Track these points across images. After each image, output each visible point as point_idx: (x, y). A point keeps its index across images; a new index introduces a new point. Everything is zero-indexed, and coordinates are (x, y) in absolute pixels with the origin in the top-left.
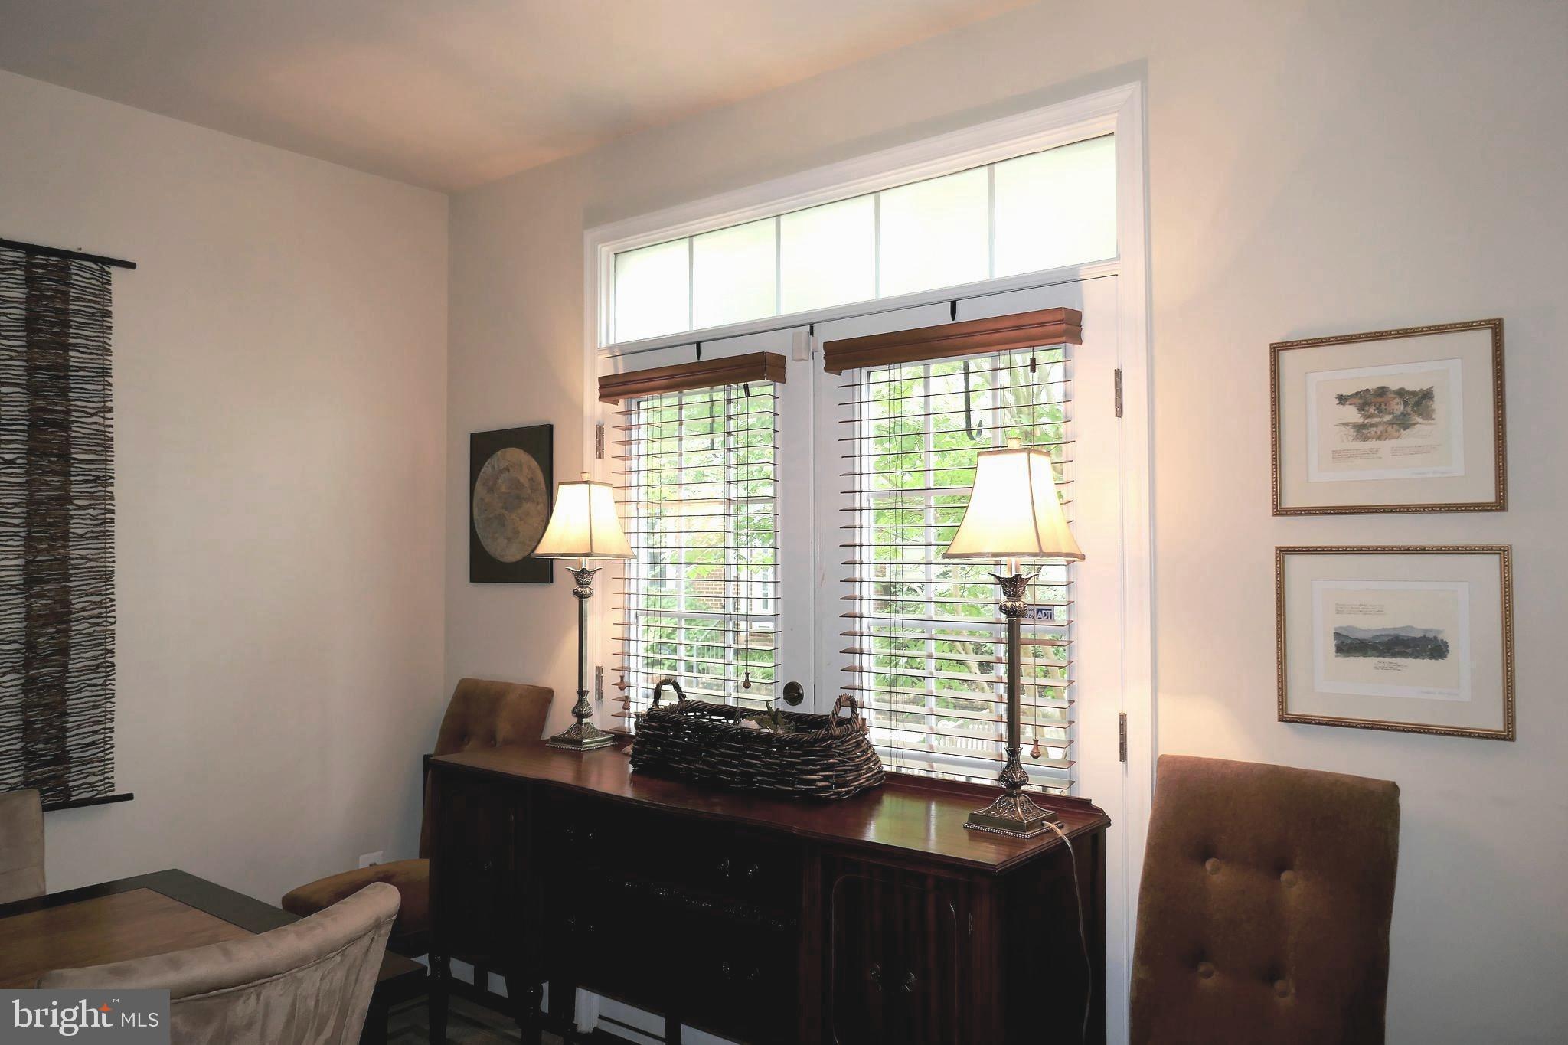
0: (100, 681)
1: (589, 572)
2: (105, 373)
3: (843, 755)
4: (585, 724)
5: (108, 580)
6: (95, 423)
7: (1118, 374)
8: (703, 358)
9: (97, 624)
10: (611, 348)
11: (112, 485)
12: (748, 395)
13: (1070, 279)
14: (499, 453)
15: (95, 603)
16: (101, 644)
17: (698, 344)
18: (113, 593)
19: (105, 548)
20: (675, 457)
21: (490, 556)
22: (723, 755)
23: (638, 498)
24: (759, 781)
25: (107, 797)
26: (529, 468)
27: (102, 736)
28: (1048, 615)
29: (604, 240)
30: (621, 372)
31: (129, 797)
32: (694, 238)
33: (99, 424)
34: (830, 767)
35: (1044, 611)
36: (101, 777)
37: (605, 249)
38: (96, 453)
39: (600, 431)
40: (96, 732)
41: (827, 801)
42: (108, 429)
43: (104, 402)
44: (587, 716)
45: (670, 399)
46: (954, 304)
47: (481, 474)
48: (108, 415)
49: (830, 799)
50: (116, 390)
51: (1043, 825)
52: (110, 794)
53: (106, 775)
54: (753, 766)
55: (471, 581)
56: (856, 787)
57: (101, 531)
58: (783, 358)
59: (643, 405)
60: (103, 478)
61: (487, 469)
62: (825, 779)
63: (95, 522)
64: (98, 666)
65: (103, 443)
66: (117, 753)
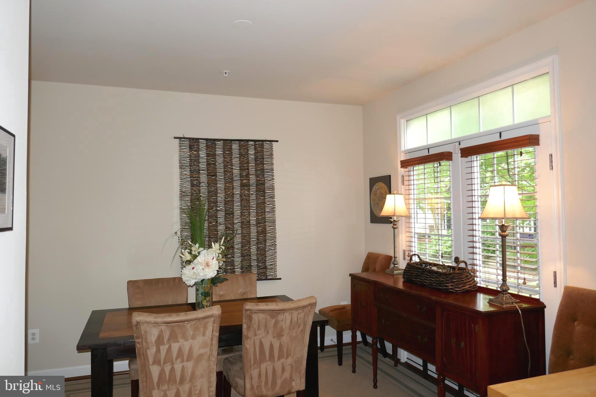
0: (273, 249)
1: (396, 221)
2: (272, 170)
3: (460, 279)
4: (396, 267)
5: (274, 223)
6: (270, 183)
7: (551, 156)
8: (430, 154)
9: (272, 234)
10: (405, 151)
11: (275, 198)
12: (440, 165)
13: (535, 123)
14: (377, 184)
15: (272, 229)
16: (273, 239)
17: (428, 149)
18: (275, 226)
19: (273, 215)
20: (423, 185)
21: (376, 216)
22: (425, 277)
23: (414, 198)
24: (435, 285)
25: (275, 278)
26: (385, 188)
27: (274, 263)
28: (532, 237)
29: (402, 118)
30: (408, 159)
31: (280, 279)
32: (427, 115)
33: (271, 183)
34: (453, 282)
35: (531, 236)
36: (274, 273)
37: (403, 120)
38: (271, 190)
39: (403, 176)
40: (272, 262)
41: (452, 292)
42: (273, 184)
43: (272, 177)
44: (396, 265)
45: (421, 167)
46: (500, 133)
47: (372, 190)
48: (273, 181)
49: (453, 292)
50: (275, 174)
51: (513, 304)
52: (276, 278)
53: (275, 273)
54: (432, 280)
55: (371, 223)
56: (463, 289)
57: (272, 210)
58: (452, 153)
59: (415, 168)
60: (273, 197)
61: (374, 189)
62: (452, 286)
63: (271, 208)
64: (273, 245)
65: (272, 188)
66: (277, 267)
